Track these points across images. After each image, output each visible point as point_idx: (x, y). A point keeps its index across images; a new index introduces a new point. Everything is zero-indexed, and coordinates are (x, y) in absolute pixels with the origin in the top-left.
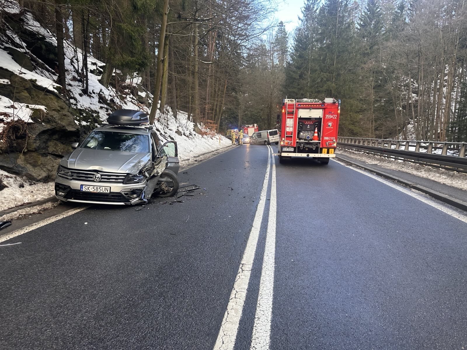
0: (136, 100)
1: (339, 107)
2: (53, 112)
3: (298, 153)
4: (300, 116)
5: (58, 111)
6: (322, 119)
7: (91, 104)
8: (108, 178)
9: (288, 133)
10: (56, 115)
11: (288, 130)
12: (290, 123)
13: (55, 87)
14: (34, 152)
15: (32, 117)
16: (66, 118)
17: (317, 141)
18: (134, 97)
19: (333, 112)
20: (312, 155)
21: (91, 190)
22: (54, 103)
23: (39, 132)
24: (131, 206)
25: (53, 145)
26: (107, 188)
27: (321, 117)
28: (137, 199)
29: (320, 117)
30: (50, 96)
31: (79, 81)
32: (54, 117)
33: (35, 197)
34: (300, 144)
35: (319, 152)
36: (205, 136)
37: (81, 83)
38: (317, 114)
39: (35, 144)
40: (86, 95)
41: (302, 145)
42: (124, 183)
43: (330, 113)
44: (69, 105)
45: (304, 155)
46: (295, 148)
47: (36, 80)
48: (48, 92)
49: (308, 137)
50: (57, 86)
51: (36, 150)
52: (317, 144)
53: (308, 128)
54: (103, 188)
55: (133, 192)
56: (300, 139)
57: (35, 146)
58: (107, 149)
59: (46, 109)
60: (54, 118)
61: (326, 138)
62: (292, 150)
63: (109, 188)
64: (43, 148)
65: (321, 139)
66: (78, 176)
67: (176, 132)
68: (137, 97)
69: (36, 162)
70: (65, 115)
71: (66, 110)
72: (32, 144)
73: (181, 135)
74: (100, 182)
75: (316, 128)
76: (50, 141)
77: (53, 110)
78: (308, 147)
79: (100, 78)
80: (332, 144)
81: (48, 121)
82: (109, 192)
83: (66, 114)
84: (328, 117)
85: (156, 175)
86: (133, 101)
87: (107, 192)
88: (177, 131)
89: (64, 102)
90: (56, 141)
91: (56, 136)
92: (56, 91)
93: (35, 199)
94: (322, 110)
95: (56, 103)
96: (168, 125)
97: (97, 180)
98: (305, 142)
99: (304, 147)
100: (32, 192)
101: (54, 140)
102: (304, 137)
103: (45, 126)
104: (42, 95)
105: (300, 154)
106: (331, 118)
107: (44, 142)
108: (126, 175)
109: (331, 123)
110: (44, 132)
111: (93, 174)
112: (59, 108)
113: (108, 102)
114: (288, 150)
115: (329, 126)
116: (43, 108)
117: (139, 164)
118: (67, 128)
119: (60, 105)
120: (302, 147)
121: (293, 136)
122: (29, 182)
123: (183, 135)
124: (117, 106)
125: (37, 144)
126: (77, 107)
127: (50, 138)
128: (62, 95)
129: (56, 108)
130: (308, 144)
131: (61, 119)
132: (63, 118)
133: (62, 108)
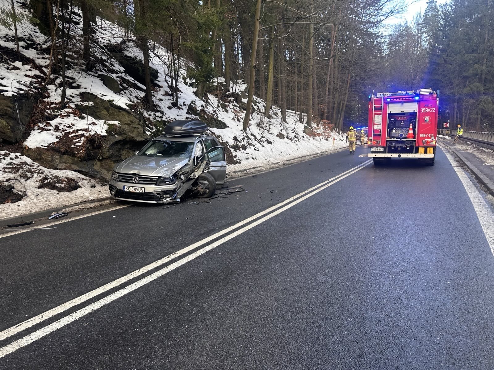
0: (239, 107)
1: (438, 99)
2: (125, 125)
3: (388, 153)
4: (391, 112)
6: (417, 113)
7: (178, 115)
8: (145, 180)
9: (375, 131)
11: (376, 127)
12: (378, 120)
13: (127, 104)
14: (108, 159)
15: (107, 131)
16: (136, 130)
17: (412, 139)
18: (236, 104)
19: (430, 105)
20: (404, 156)
21: (131, 190)
22: (126, 118)
23: (112, 143)
24: (163, 204)
25: (125, 153)
26: (142, 188)
27: (416, 111)
28: (170, 198)
29: (414, 111)
30: (122, 113)
31: (171, 95)
32: (125, 129)
33: (101, 195)
34: (391, 143)
35: (414, 152)
36: (317, 138)
37: (172, 97)
38: (411, 108)
39: (108, 153)
40: (176, 108)
41: (394, 144)
42: (157, 184)
43: (426, 106)
44: (139, 119)
45: (395, 156)
46: (385, 148)
47: (113, 100)
48: (121, 110)
49: (401, 135)
50: (129, 104)
51: (109, 158)
52: (411, 142)
53: (402, 125)
54: (140, 188)
55: (166, 192)
56: (391, 137)
57: (107, 154)
58: (160, 156)
59: (119, 124)
60: (125, 131)
61: (422, 135)
62: (382, 150)
63: (144, 188)
64: (116, 156)
65: (416, 136)
66: (123, 179)
67: (277, 136)
68: (241, 104)
69: (109, 167)
70: (135, 128)
71: (136, 123)
72: (105, 152)
73: (284, 138)
74: (138, 183)
75: (411, 124)
76: (123, 149)
77: (125, 124)
78: (401, 147)
79: (195, 90)
80: (430, 143)
81: (120, 134)
82: (143, 192)
83: (136, 126)
84: (424, 111)
85: (193, 178)
86: (235, 108)
87: (142, 192)
88: (279, 134)
89: (134, 116)
90: (128, 150)
91: (128, 146)
92: (127, 108)
93: (101, 197)
94: (416, 103)
95: (127, 119)
96: (270, 128)
97: (135, 182)
98: (396, 141)
99: (395, 146)
100: (100, 191)
101: (126, 149)
102: (397, 135)
103: (118, 138)
104: (116, 112)
105: (391, 154)
106: (428, 112)
107: (117, 151)
108: (158, 177)
109: (428, 118)
110: (116, 143)
111: (133, 177)
112: (129, 122)
113: (198, 112)
114: (376, 150)
115: (426, 121)
116: (116, 123)
117: (173, 169)
118: (136, 139)
119: (130, 119)
120: (393, 147)
121: (381, 134)
122: (101, 183)
123: (285, 138)
124: (208, 115)
125: (111, 152)
126: (162, 119)
127: (122, 148)
128: (133, 110)
129: (127, 122)
130: (399, 143)
131: (131, 131)
132: (133, 130)
133: (132, 122)
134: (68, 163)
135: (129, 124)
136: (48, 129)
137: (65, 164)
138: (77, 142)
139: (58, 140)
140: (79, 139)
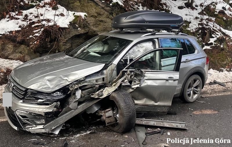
5: (96, 17)
10: (91, 20)
15: (71, 23)
16: (102, 24)
22: (93, 10)
23: (71, 36)
30: (90, 4)
32: (89, 22)
59: (85, 15)
60: (88, 24)
71: (104, 16)
72: (61, 46)
77: (92, 16)
83: (103, 20)
89: (103, 8)
103: (80, 31)
112: (96, 15)
116: (82, 14)
119: (97, 11)
129: (93, 14)
131: (95, 25)
132: (98, 23)
133: (99, 14)
134: (24, 53)
135: (96, 16)
136: (17, 18)
137: (20, 54)
138: (36, 33)
139: (20, 29)
140: (39, 30)
